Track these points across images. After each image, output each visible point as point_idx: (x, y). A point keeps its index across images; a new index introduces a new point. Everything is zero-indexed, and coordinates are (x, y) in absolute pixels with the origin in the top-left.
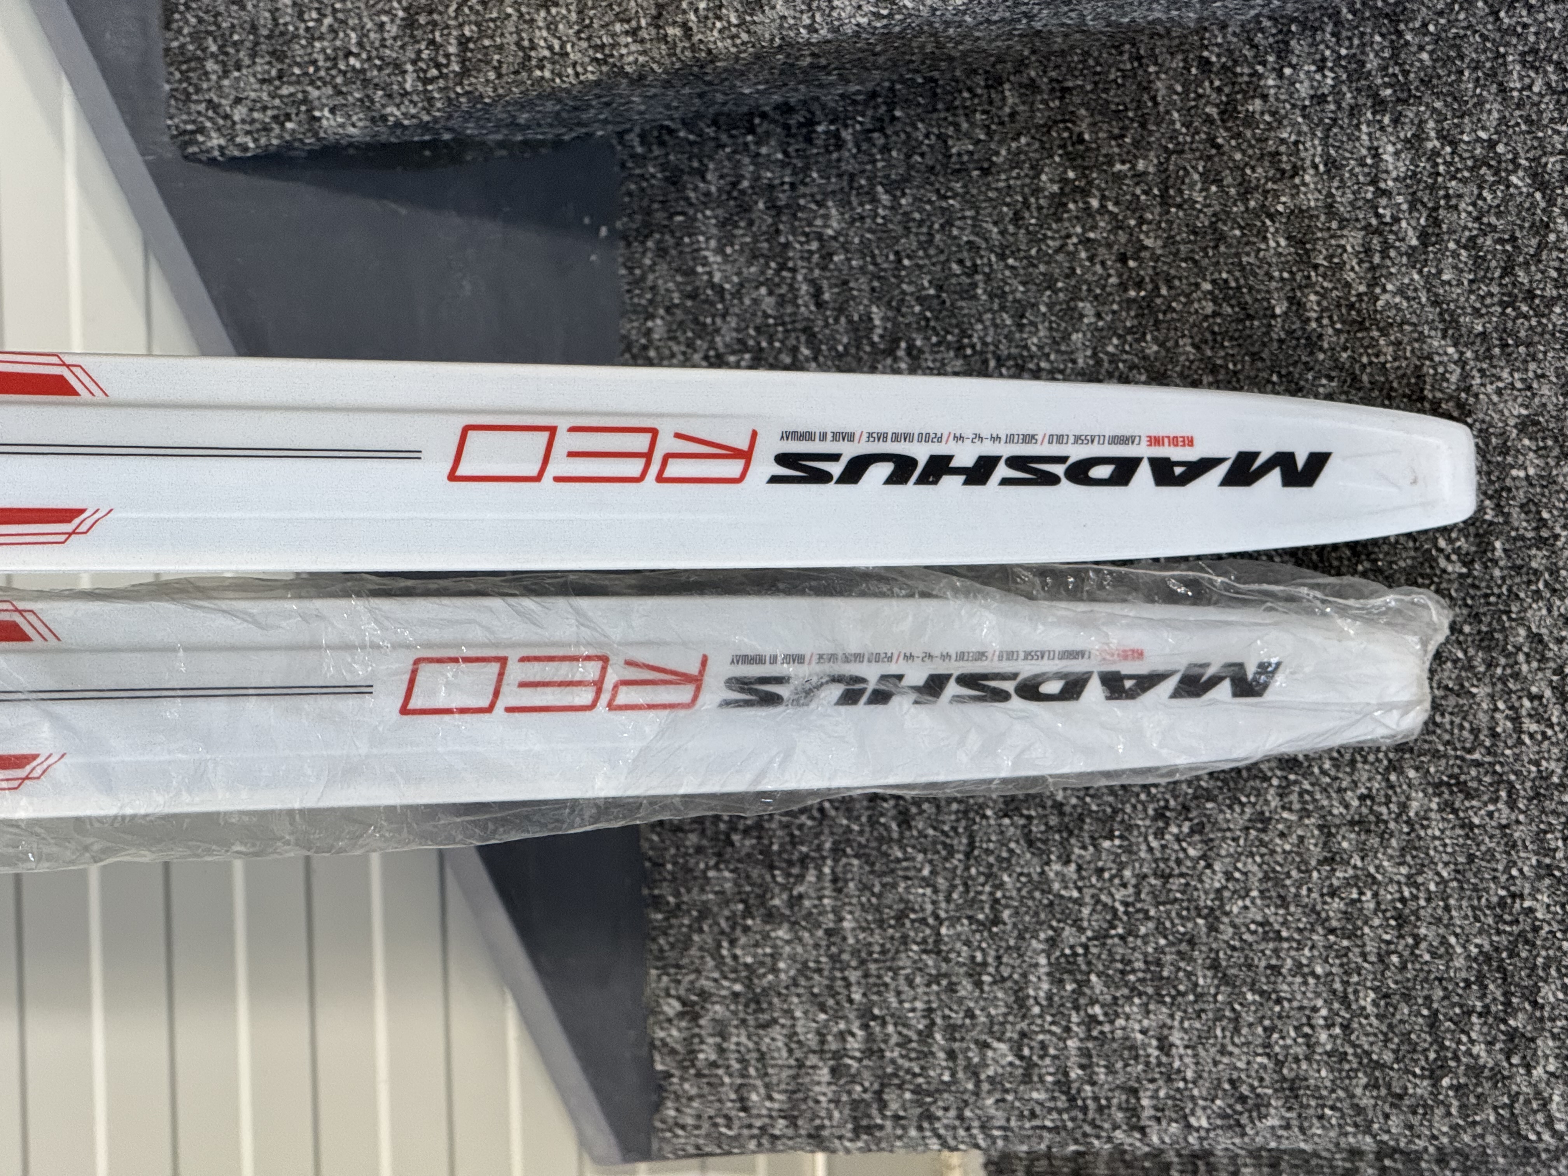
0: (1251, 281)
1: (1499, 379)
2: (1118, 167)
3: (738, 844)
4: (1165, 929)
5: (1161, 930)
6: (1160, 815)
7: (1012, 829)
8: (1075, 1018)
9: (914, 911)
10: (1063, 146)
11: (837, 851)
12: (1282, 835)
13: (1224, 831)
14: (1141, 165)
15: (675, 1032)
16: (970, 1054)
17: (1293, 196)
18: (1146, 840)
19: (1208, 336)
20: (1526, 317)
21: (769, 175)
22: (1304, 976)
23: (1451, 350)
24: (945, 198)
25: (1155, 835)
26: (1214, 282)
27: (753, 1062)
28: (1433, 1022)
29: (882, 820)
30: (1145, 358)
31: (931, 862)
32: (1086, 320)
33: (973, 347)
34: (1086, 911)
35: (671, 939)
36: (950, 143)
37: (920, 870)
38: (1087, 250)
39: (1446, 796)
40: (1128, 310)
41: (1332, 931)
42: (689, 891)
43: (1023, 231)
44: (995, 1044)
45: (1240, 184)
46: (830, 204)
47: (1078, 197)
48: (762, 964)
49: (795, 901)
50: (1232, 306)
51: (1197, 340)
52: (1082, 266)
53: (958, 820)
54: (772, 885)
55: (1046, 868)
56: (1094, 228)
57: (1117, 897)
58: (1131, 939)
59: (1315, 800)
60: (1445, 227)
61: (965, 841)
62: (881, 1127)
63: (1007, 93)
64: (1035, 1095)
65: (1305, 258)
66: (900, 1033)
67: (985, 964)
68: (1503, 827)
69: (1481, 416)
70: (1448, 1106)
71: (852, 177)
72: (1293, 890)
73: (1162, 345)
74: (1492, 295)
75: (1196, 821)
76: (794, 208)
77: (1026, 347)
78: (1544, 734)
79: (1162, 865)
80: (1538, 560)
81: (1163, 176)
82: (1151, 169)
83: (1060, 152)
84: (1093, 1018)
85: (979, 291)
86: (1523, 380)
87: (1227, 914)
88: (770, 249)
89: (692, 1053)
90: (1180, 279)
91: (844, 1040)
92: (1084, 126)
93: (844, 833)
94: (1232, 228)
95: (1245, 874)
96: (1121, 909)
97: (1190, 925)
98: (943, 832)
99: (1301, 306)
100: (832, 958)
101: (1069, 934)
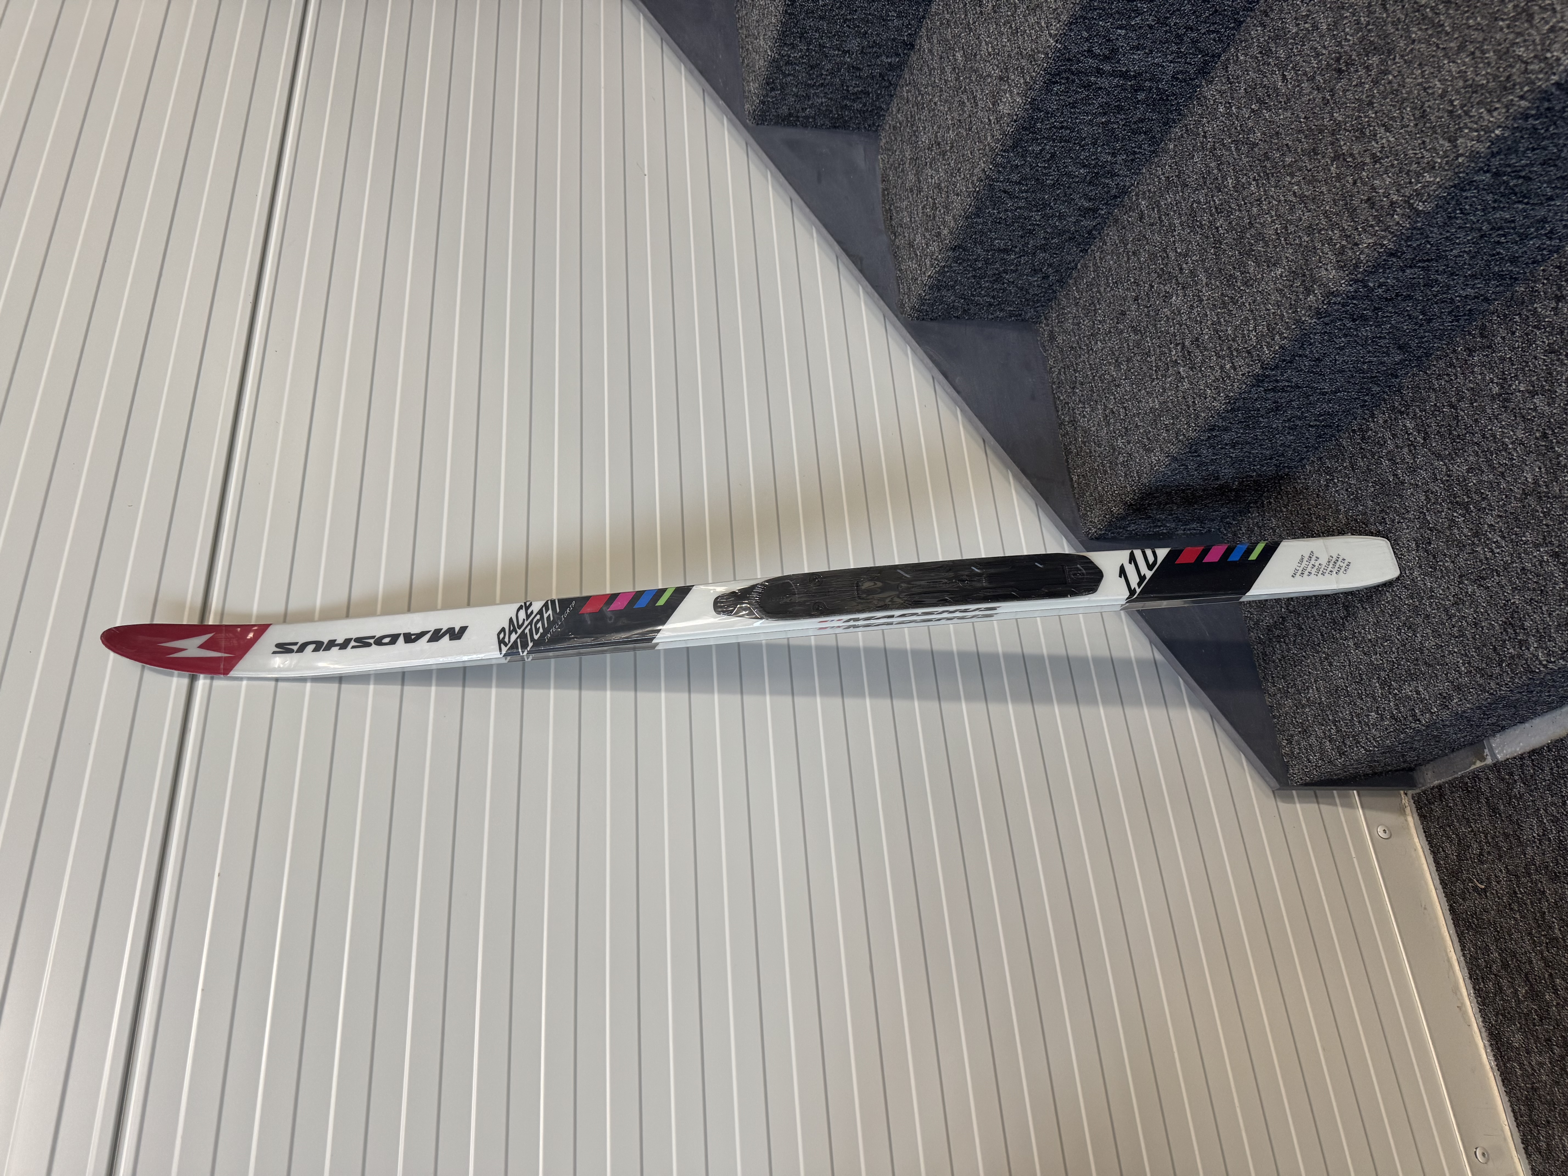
0: (1382, 477)
8: (1391, 697)
12: (1434, 617)
15: (1287, 749)
16: (1365, 720)
21: (1256, 520)
22: (1452, 654)
23: (1441, 463)
25: (1399, 636)
26: (1372, 482)
28: (1495, 649)
31: (1340, 672)
35: (1281, 724)
36: (1296, 487)
39: (1478, 583)
41: (1457, 637)
42: (1281, 710)
44: (1371, 714)
45: (1371, 454)
46: (1272, 518)
47: (1331, 482)
48: (1304, 721)
49: (1308, 700)
50: (1378, 486)
51: (1372, 499)
55: (1371, 659)
56: (1337, 487)
57: (1393, 657)
58: (1400, 667)
59: (1440, 603)
60: (1429, 433)
63: (1307, 469)
64: (1386, 723)
65: (1394, 463)
66: (1345, 723)
67: (1362, 693)
68: (1498, 583)
69: (1455, 475)
70: (1507, 672)
72: (1442, 631)
74: (1447, 442)
75: (1409, 626)
76: (1263, 525)
78: (1502, 551)
80: (1484, 504)
81: (1351, 464)
82: (1348, 464)
84: (1396, 694)
85: (1313, 519)
87: (1425, 647)
89: (1293, 753)
90: (1363, 487)
91: (1331, 731)
94: (1373, 466)
95: (1427, 634)
96: (1395, 660)
97: (1415, 655)
99: (1397, 475)
100: (1321, 710)
101: (1382, 674)
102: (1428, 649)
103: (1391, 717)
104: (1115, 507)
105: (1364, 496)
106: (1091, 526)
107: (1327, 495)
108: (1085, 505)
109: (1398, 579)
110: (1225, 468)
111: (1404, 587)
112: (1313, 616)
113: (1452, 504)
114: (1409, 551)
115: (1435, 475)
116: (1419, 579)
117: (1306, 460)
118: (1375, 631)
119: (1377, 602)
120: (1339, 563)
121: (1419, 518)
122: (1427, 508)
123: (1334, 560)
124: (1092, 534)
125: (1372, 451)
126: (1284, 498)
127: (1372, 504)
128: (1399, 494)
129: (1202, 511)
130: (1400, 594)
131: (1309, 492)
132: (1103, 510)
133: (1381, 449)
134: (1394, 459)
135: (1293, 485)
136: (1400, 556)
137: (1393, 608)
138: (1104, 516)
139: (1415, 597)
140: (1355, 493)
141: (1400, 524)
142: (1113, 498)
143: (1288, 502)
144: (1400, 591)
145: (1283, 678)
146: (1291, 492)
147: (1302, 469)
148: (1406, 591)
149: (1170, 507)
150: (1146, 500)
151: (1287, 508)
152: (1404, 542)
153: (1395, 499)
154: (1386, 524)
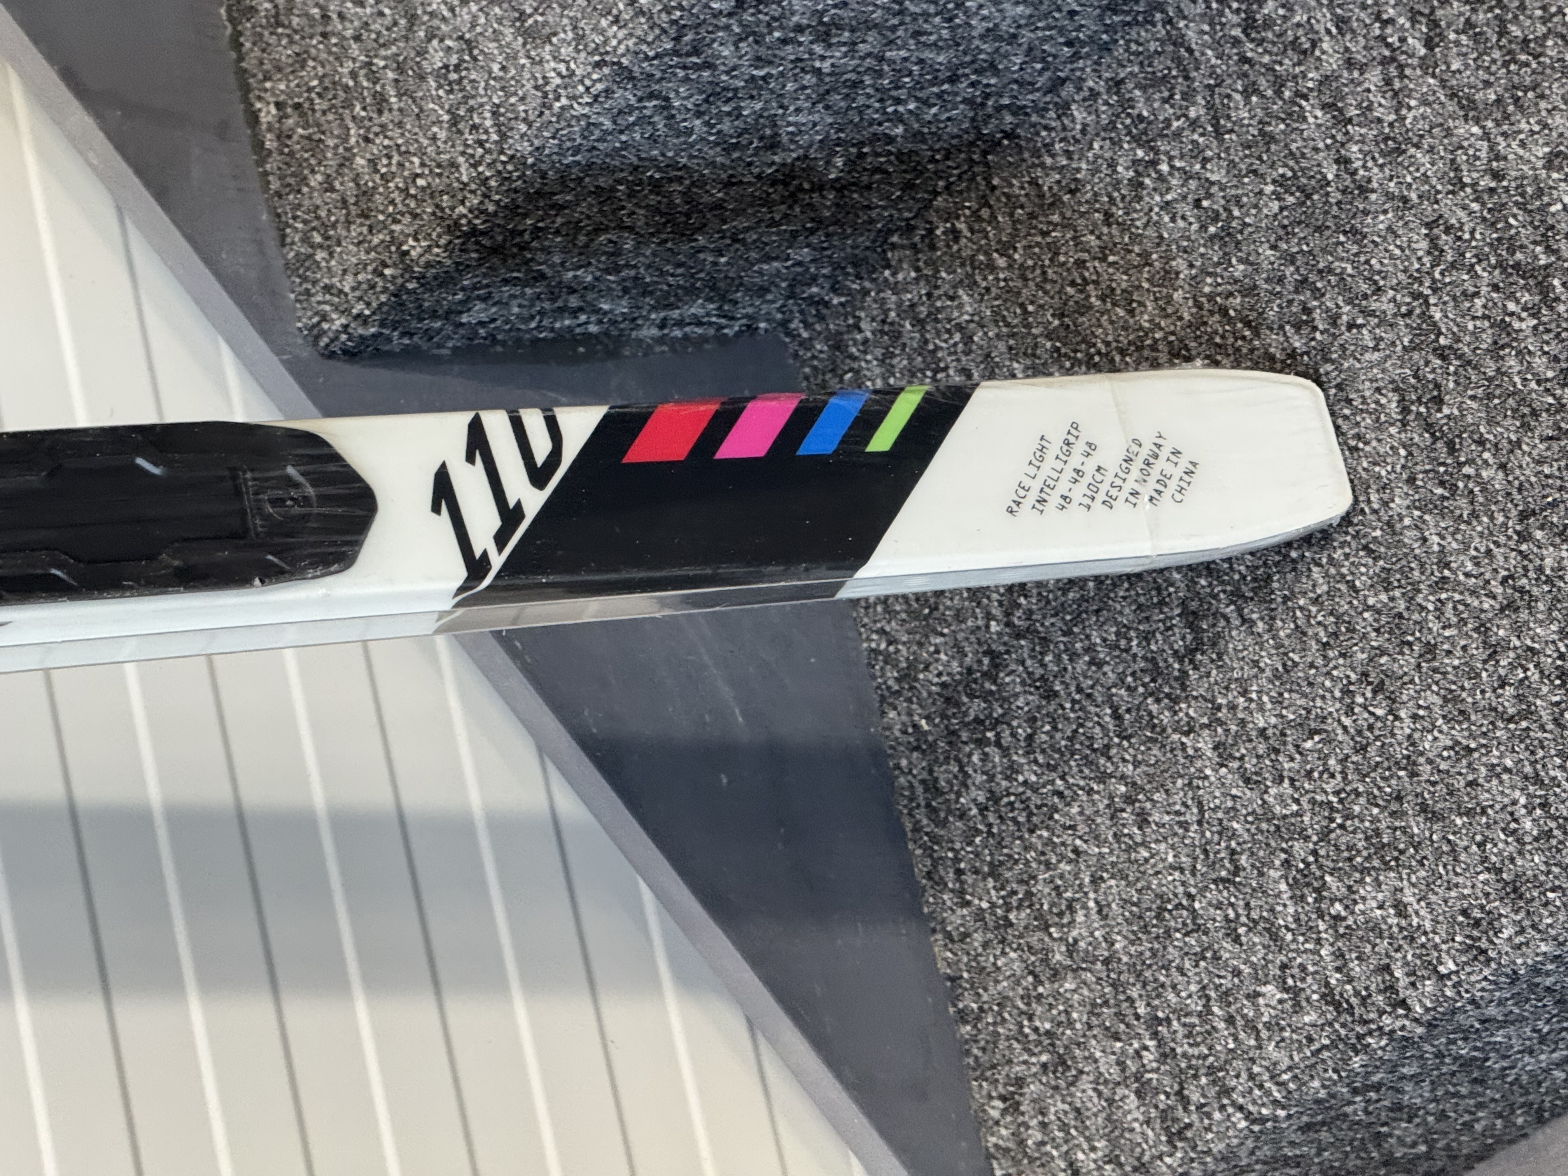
0: (1304, 163)
1: (1520, 132)
2: (1175, 124)
3: (1015, 922)
4: (1375, 797)
5: (1372, 801)
6: (1346, 692)
7: (1230, 776)
8: (1322, 926)
9: (1169, 901)
10: (1129, 133)
11: (1096, 881)
12: (1449, 653)
14: (1192, 114)
15: (1004, 1132)
16: (1246, 1011)
17: (1317, 68)
18: (1339, 721)
19: (1281, 232)
20: (1527, 64)
21: (909, 296)
22: (1498, 776)
23: (1475, 130)
24: (1048, 233)
25: (1347, 716)
26: (1274, 181)
27: (1073, 1123)
29: (1126, 831)
30: (1236, 281)
31: (1173, 847)
32: (1182, 276)
33: (1099, 353)
34: (1306, 819)
35: (982, 1043)
36: (1040, 182)
37: (1164, 860)
38: (1168, 213)
40: (1213, 244)
41: (1510, 720)
42: (986, 990)
43: (1114, 226)
44: (1263, 989)
45: (1274, 83)
46: (961, 292)
47: (1151, 170)
48: (1059, 1024)
49: (1072, 949)
50: (1292, 194)
51: (1272, 239)
52: (1168, 230)
54: (1051, 944)
55: (1266, 797)
56: (1169, 189)
57: (1329, 790)
58: (1349, 823)
59: (1467, 605)
60: (1443, 23)
61: (1195, 810)
62: (1189, 1126)
63: (1076, 113)
64: (1307, 1019)
65: (1340, 118)
66: (1184, 1025)
67: (1238, 916)
69: (1514, 173)
71: (973, 259)
72: (1470, 700)
73: (1246, 262)
74: (1494, 61)
75: (1376, 682)
76: (933, 315)
77: (1141, 328)
79: (1358, 739)
81: (1212, 113)
82: (1202, 112)
83: (1128, 139)
84: (1337, 918)
85: (1093, 300)
86: (1538, 122)
87: (1422, 754)
88: (924, 362)
89: (1022, 1143)
90: (1247, 195)
91: (1141, 1057)
92: (1141, 105)
93: (1098, 860)
94: (1277, 125)
95: (1427, 708)
96: (1334, 799)
97: (1394, 782)
98: (1178, 813)
99: (1347, 161)
100: (1113, 985)
101: (1299, 848)
102: (1430, 762)
103: (1323, 996)
104: (417, 240)
105: (1250, 229)
106: (327, 308)
107: (1135, 216)
108: (305, 222)
109: (1346, 520)
110: (798, 110)
111: (1366, 548)
112: (1090, 649)
113: (1504, 270)
114: (1379, 427)
115: (1457, 169)
116: (1407, 521)
117: (1069, 88)
118: (1278, 701)
119: (1286, 599)
120: (1160, 465)
121: (1409, 313)
122: (1434, 281)
123: (1144, 453)
124: (331, 335)
125: (1275, 70)
126: (1000, 219)
127: (1272, 259)
128: (1353, 226)
129: (723, 260)
130: (1352, 573)
131: (1080, 203)
132: (374, 249)
133: (1302, 68)
134: (1340, 105)
135: (1029, 173)
136: (1353, 443)
137: (1332, 619)
138: (375, 271)
139: (1396, 584)
140: (1224, 215)
141: (1354, 331)
142: (407, 205)
143: (1014, 236)
144: (1353, 563)
145: (994, 873)
146: (1023, 199)
147: (1059, 117)
148: (1370, 561)
149: (610, 241)
150: (526, 216)
151: (1010, 257)
152: (1367, 394)
153: (1342, 244)
154: (1315, 329)
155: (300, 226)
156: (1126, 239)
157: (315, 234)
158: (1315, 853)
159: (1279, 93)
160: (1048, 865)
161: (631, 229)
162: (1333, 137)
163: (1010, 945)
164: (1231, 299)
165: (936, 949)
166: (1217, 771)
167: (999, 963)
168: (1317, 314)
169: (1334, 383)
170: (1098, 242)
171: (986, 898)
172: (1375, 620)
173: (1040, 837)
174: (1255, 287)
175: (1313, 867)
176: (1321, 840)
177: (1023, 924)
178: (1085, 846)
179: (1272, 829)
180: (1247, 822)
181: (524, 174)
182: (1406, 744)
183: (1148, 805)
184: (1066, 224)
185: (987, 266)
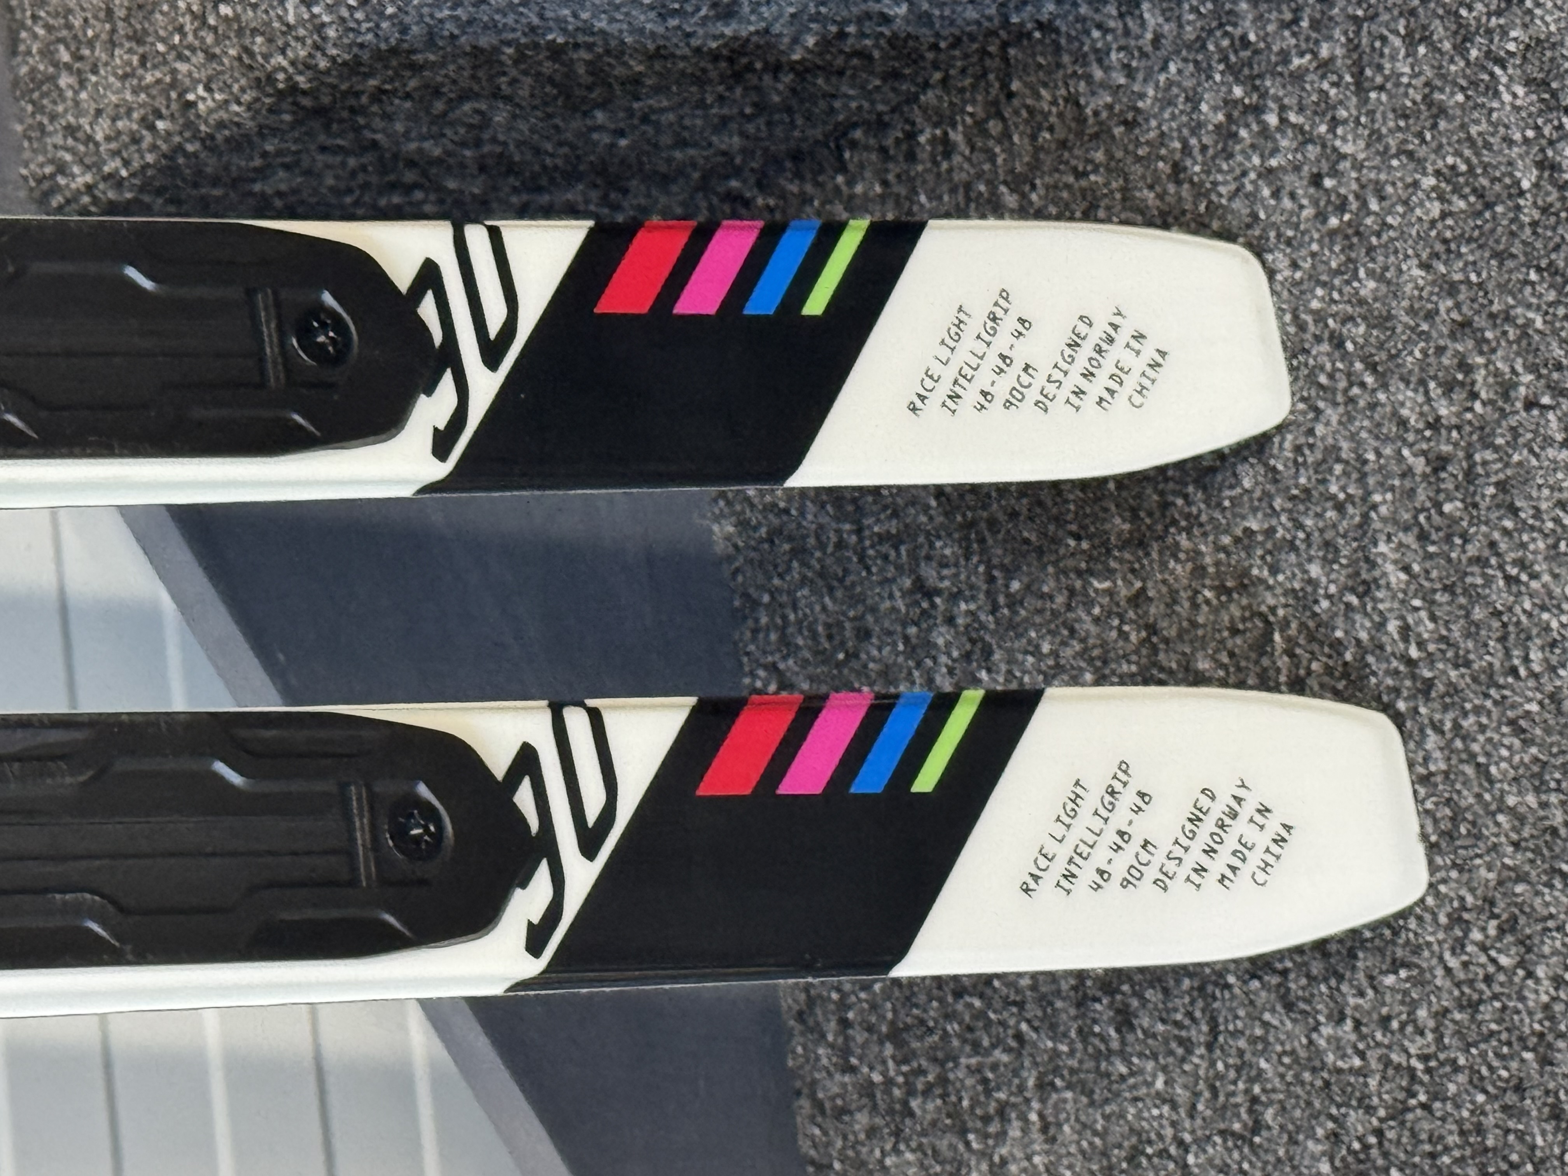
2: (1296, 62)
3: (918, 1112)
4: (1482, 1078)
5: (1477, 1082)
6: (1456, 919)
7: (1263, 994)
9: (1150, 1142)
10: (1225, 59)
11: (1044, 1087)
13: (1545, 919)
14: (1324, 51)
17: (1525, 26)
18: (1441, 959)
19: (1439, 247)
24: (1085, 174)
25: (1453, 953)
26: (1438, 173)
29: (1097, 1029)
30: (1362, 302)
31: (1164, 1069)
36: (1082, 101)
37: (1150, 1084)
38: (1269, 185)
40: (1332, 243)
43: (1186, 186)
45: (1456, 33)
47: (1251, 119)
50: (1464, 197)
51: (1424, 256)
52: (1265, 208)
53: (1192, 1002)
54: (966, 1156)
55: (1314, 1036)
56: (1275, 151)
57: (1413, 1051)
58: (1437, 1105)
61: (1205, 1028)
63: (1147, 16)
65: (1553, 103)
71: (968, 186)
73: (1381, 278)
75: (1505, 916)
79: (1467, 990)
81: (1355, 56)
82: (1339, 52)
83: (1221, 67)
90: (1394, 184)
92: (1248, 24)
93: (1051, 1059)
94: (1453, 94)
96: (1419, 1066)
97: (1514, 1065)
98: (1177, 1024)
104: (208, 89)
105: (1392, 233)
106: (68, 157)
107: (1220, 178)
108: (49, 28)
124: (68, 194)
125: (1457, 15)
126: (1016, 139)
127: (1421, 282)
128: (1551, 263)
129: (623, 142)
130: (1488, 754)
131: (1138, 144)
132: (146, 89)
133: (1502, 21)
134: (1554, 85)
135: (1067, 85)
136: (1514, 571)
137: (1448, 812)
138: (143, 119)
139: (1553, 785)
140: (1354, 205)
141: (1535, 412)
142: (202, 40)
143: (1035, 166)
144: (1490, 740)
145: (896, 1035)
146: (1053, 119)
147: (1121, 16)
148: (1517, 743)
149: (477, 111)
150: (367, 76)
151: (1024, 196)
152: (1544, 506)
153: (1533, 284)
154: (1474, 396)
155: (41, 32)
156: (1202, 208)
157: (62, 48)
158: (1379, 1133)
159: (1461, 49)
160: (976, 1047)
161: (507, 99)
162: (1537, 128)
163: (907, 1142)
164: (1349, 325)
165: (799, 1119)
166: (1245, 982)
167: (888, 1162)
168: (1480, 376)
169: (1493, 479)
170: (1158, 203)
171: (880, 1068)
172: (1514, 829)
173: (970, 1006)
174: (1389, 317)
175: (1374, 1152)
176: (1393, 1118)
177: (929, 1117)
178: (1034, 1036)
179: (1319, 1083)
180: (1282, 1064)
181: (378, 26)
182: (1539, 1016)
183: (1135, 1003)
184: (1113, 168)
185: (989, 201)
